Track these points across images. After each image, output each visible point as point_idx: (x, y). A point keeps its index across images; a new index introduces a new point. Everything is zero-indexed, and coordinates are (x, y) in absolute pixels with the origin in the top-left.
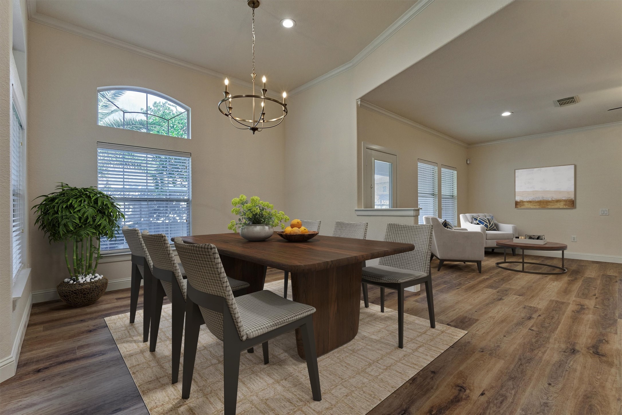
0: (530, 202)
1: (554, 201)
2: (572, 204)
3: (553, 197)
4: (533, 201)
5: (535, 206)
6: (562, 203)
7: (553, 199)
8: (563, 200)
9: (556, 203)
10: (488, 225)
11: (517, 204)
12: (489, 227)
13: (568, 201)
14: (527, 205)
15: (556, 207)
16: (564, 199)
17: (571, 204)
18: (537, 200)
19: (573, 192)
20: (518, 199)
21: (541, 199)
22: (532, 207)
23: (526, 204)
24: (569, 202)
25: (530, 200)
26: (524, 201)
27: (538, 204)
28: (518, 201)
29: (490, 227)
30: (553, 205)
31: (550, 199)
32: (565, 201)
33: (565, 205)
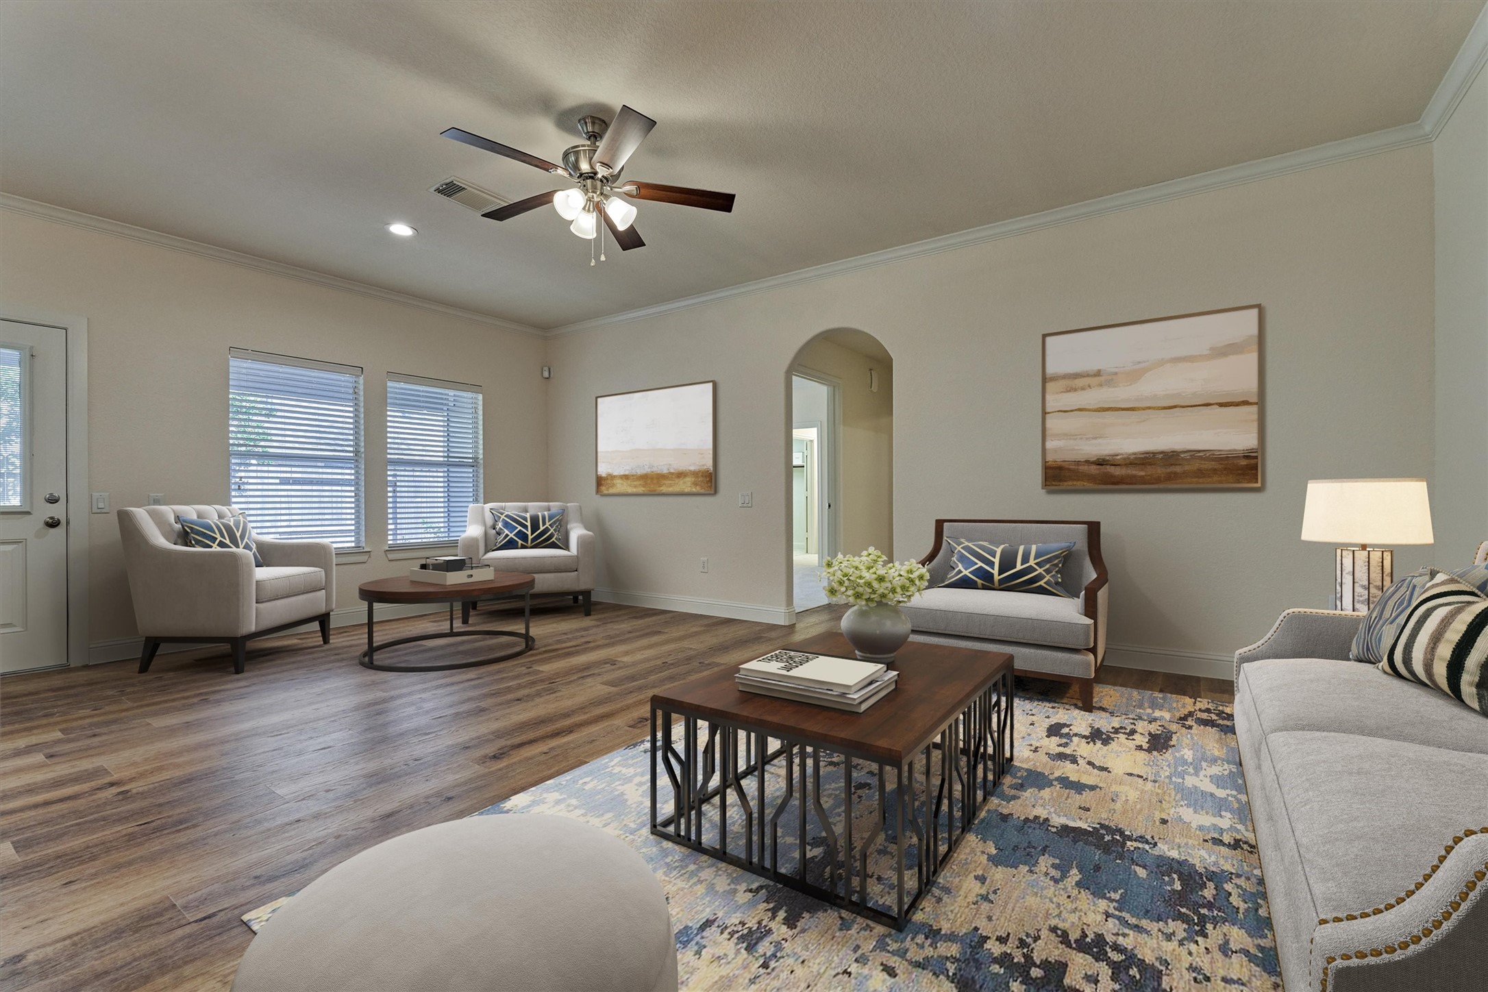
0: (625, 477)
1: (672, 474)
2: (709, 481)
3: (670, 465)
4: (633, 476)
5: (635, 487)
6: (689, 480)
7: (672, 471)
8: (691, 471)
9: (677, 481)
10: (529, 533)
11: (600, 481)
12: (530, 537)
13: (700, 474)
14: (621, 487)
15: (676, 489)
16: (692, 468)
17: (707, 482)
18: (640, 472)
19: (711, 452)
20: (603, 470)
21: (646, 470)
22: (630, 490)
23: (618, 481)
24: (702, 476)
25: (627, 473)
26: (615, 476)
27: (641, 482)
28: (604, 475)
29: (533, 540)
30: (670, 486)
31: (665, 471)
32: (695, 474)
33: (695, 484)
